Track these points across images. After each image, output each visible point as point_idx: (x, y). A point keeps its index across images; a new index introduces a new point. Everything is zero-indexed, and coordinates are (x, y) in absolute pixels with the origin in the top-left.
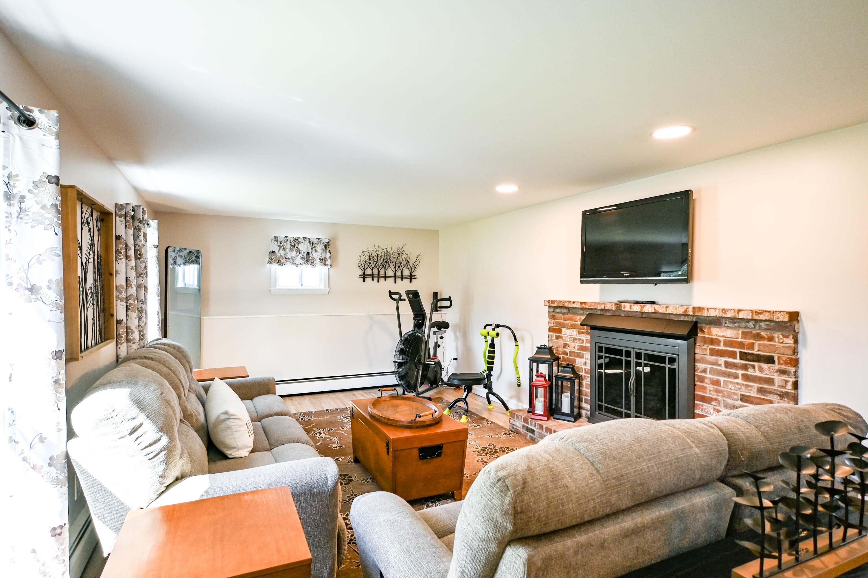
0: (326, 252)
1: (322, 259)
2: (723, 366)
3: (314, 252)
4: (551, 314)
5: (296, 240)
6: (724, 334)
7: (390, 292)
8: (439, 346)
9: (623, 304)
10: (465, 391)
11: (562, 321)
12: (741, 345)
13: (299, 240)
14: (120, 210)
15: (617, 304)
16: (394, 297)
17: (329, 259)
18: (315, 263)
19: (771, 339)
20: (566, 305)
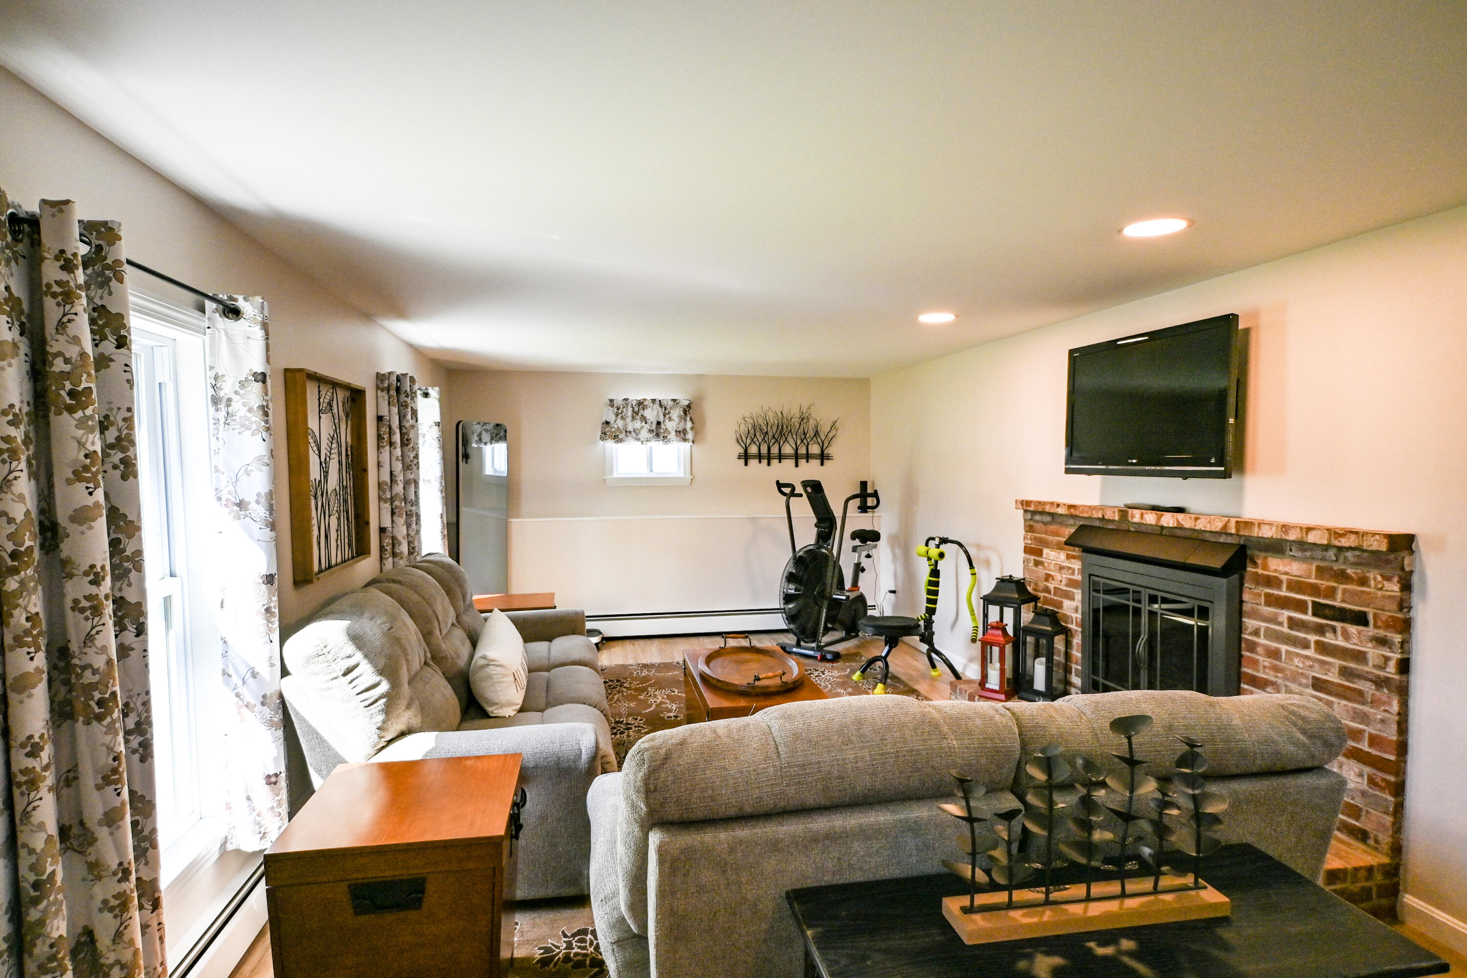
0: (685, 420)
1: (680, 432)
2: (1286, 625)
3: (667, 421)
4: (1027, 524)
5: (640, 403)
6: (1287, 569)
7: (778, 482)
8: (863, 570)
9: (1130, 510)
10: (886, 645)
11: (1044, 536)
12: (1314, 590)
13: (646, 403)
14: (382, 381)
15: (1122, 511)
16: (787, 490)
17: (690, 432)
18: (669, 437)
19: (1363, 582)
20: (1048, 509)
